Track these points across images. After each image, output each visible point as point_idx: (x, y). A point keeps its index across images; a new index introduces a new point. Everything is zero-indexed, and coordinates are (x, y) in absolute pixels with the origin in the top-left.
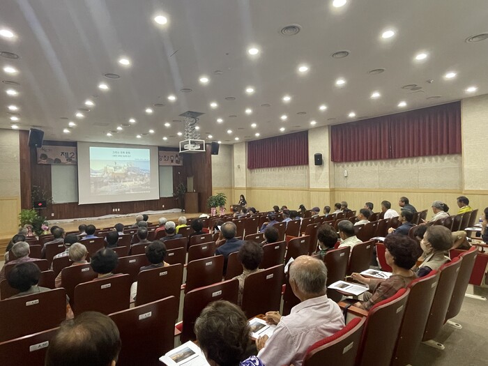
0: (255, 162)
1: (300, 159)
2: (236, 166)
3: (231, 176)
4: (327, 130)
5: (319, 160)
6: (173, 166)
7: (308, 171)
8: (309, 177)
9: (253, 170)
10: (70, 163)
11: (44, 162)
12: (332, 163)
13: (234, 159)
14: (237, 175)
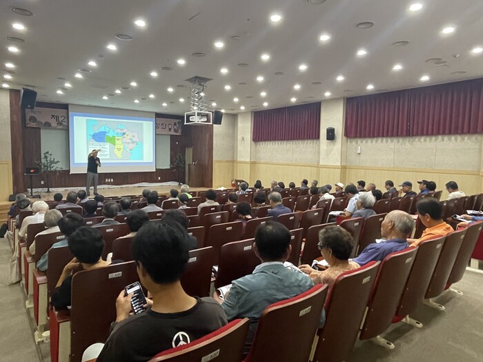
0: (260, 135)
1: (311, 132)
3: (233, 148)
4: (342, 102)
5: (331, 135)
6: (171, 135)
7: (319, 146)
8: (319, 153)
9: (258, 143)
10: (61, 127)
11: (33, 125)
12: (345, 138)
13: (237, 130)
14: (240, 148)
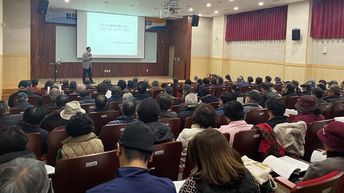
1: (278, 33)
2: (214, 38)
3: (209, 47)
4: (308, 5)
9: (230, 43)
12: (311, 39)
13: (212, 31)
14: (214, 46)
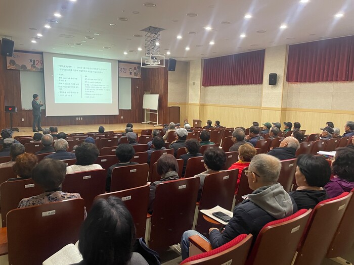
1: (255, 78)
2: (191, 83)
4: (285, 49)
5: (273, 80)
6: (132, 78)
7: (262, 90)
11: (13, 67)
12: (286, 82)
13: (189, 76)
14: (191, 92)
